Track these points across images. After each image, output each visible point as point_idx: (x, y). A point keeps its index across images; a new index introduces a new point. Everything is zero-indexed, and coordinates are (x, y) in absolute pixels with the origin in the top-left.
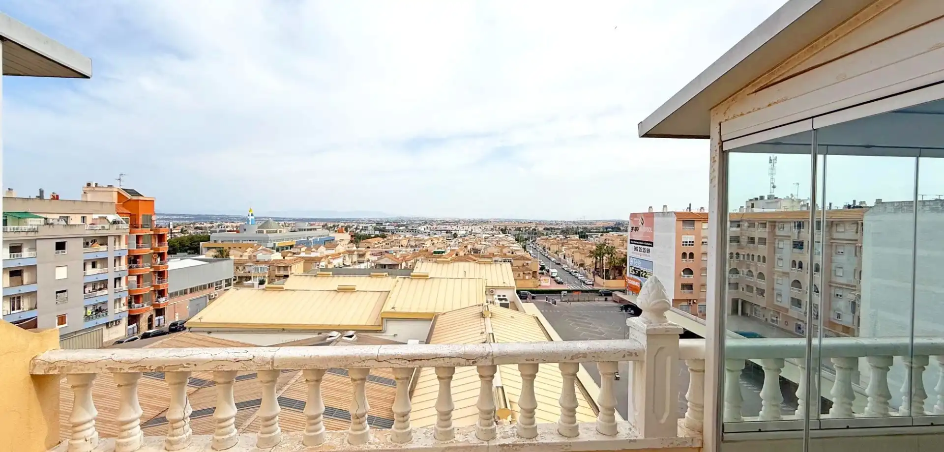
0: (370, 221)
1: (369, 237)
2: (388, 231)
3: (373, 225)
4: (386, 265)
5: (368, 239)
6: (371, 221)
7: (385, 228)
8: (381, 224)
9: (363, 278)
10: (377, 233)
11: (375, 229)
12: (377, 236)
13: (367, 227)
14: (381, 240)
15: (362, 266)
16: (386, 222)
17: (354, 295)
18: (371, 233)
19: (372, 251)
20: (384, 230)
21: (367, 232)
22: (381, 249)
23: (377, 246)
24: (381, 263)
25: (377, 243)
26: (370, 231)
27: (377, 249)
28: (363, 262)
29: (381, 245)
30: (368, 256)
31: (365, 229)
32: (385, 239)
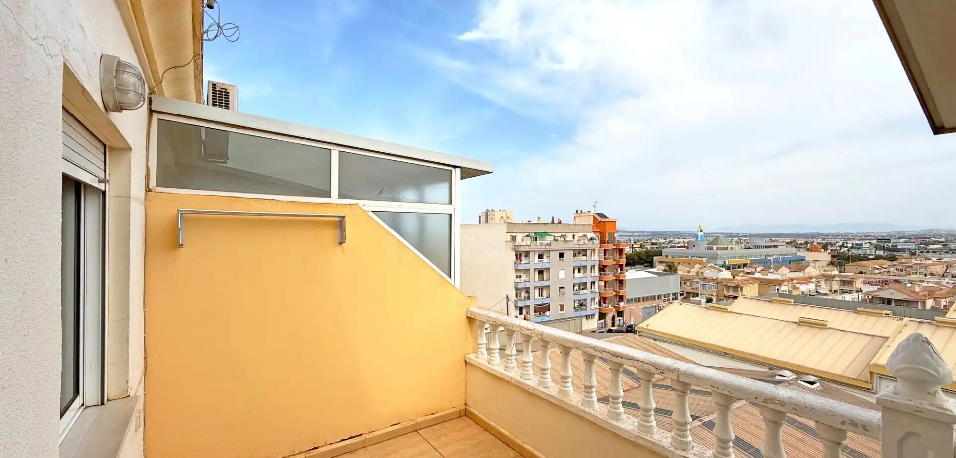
0: (867, 237)
1: (865, 258)
2: (903, 250)
3: (872, 242)
4: (892, 299)
5: (861, 261)
6: (870, 236)
7: (896, 246)
8: (889, 241)
9: (843, 314)
10: (881, 253)
11: (877, 248)
12: (878, 258)
13: (861, 245)
14: (886, 264)
15: (848, 297)
16: (900, 238)
17: (823, 333)
18: (868, 253)
19: (866, 278)
20: (894, 249)
21: (860, 252)
22: (885, 277)
23: (877, 271)
24: (882, 296)
25: (879, 268)
26: (867, 248)
27: (879, 276)
28: (851, 292)
29: (887, 270)
30: (859, 284)
31: (858, 247)
32: (895, 263)
